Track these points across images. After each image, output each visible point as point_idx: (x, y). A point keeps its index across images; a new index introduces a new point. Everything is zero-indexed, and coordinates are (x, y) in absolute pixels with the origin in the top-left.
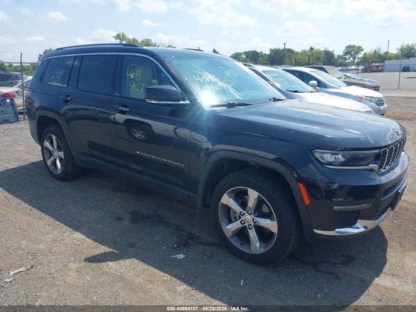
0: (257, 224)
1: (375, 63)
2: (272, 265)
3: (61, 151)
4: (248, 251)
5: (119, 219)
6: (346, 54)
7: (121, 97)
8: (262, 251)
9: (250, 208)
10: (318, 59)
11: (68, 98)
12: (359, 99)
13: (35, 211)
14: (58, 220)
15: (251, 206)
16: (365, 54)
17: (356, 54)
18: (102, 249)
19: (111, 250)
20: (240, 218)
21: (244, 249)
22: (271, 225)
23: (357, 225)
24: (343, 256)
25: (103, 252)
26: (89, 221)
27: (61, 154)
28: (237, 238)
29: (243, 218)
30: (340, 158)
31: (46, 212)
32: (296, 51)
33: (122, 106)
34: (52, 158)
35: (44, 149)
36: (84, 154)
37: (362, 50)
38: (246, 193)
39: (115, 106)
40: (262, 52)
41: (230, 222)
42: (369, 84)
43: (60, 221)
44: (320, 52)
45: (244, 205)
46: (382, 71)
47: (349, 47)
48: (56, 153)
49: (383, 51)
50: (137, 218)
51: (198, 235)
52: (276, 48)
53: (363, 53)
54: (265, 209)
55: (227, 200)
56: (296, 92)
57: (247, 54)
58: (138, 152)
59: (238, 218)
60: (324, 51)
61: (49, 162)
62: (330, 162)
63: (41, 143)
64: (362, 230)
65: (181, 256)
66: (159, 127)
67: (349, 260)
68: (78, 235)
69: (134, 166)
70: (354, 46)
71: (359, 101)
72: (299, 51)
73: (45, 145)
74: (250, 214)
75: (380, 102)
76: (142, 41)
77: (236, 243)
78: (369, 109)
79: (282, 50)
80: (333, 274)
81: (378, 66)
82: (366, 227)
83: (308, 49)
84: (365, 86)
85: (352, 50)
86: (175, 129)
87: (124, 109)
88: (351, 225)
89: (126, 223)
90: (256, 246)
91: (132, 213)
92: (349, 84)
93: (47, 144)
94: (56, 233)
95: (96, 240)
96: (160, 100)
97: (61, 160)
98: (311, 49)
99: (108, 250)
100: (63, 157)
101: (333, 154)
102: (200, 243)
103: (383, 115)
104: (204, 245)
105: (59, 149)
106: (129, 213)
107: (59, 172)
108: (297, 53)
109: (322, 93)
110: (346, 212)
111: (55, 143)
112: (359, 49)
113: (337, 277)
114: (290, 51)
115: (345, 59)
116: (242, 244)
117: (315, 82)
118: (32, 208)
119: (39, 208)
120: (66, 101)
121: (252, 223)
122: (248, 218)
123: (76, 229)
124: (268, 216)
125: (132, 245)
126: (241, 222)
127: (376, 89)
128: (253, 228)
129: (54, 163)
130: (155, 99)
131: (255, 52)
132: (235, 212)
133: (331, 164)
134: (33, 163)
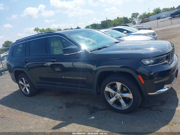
0: (123, 96)
1: (145, 18)
2: (132, 112)
3: (27, 84)
4: (121, 109)
5: (61, 108)
6: (132, 17)
7: (50, 55)
8: (128, 107)
9: (118, 90)
10: (121, 21)
11: (27, 61)
12: (146, 35)
13: (23, 112)
14: (35, 114)
15: (119, 90)
16: (140, 15)
17: (137, 16)
18: (58, 122)
19: (62, 122)
20: (115, 95)
21: (119, 108)
22: (130, 96)
23: (165, 87)
24: (160, 102)
25: (59, 123)
26: (48, 111)
27: (28, 85)
28: (115, 104)
29: (116, 95)
30: (152, 61)
31: (28, 112)
32: (112, 20)
33: (52, 59)
34: (24, 88)
35: (19, 85)
36: (38, 83)
37: (139, 14)
38: (115, 84)
39: (49, 60)
40: (98, 24)
41: (111, 98)
42: (147, 27)
43: (36, 115)
44: (122, 18)
45: (115, 89)
46: (149, 21)
47: (133, 14)
48: (25, 85)
49: (147, 13)
50: (68, 105)
51: (97, 107)
52: (103, 21)
53: (139, 15)
54: (125, 89)
55: (107, 89)
56: (120, 37)
57: (92, 25)
58: (64, 77)
59: (114, 96)
60: (123, 18)
61: (23, 90)
62: (148, 64)
63: (18, 82)
64: (167, 89)
65: (93, 118)
66: (67, 64)
67: (163, 103)
68: (46, 119)
69: (58, 83)
70: (135, 13)
71: (146, 36)
72: (113, 20)
73: (20, 83)
74: (119, 93)
75: (154, 34)
76: (46, 29)
77: (115, 106)
78: (152, 38)
79: (106, 21)
80: (159, 110)
81: (147, 20)
82: (168, 88)
83: (116, 18)
84: (145, 29)
85: (135, 15)
86: (73, 63)
87: (53, 60)
88: (162, 88)
89: (64, 109)
90: (124, 106)
91: (66, 104)
92: (139, 29)
93: (21, 82)
94: (35, 120)
95: (54, 119)
96: (69, 53)
97: (28, 88)
98: (118, 18)
99: (61, 122)
100: (29, 86)
101: (149, 60)
102: (99, 110)
103: (156, 39)
104: (101, 110)
105: (27, 83)
106: (65, 104)
107: (28, 93)
108: (112, 21)
109: (131, 36)
110: (160, 83)
111: (24, 81)
112: (137, 14)
113: (161, 111)
114: (109, 21)
115: (133, 19)
116: (118, 106)
117: (126, 32)
118: (21, 112)
119: (24, 111)
120: (26, 62)
121: (121, 97)
122: (118, 95)
123: (44, 116)
124: (127, 92)
125: (71, 118)
126: (116, 97)
127: (150, 29)
128: (122, 99)
129: (25, 90)
130: (67, 53)
131: (95, 24)
132: (112, 94)
133: (149, 64)
134: (15, 92)
